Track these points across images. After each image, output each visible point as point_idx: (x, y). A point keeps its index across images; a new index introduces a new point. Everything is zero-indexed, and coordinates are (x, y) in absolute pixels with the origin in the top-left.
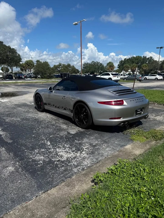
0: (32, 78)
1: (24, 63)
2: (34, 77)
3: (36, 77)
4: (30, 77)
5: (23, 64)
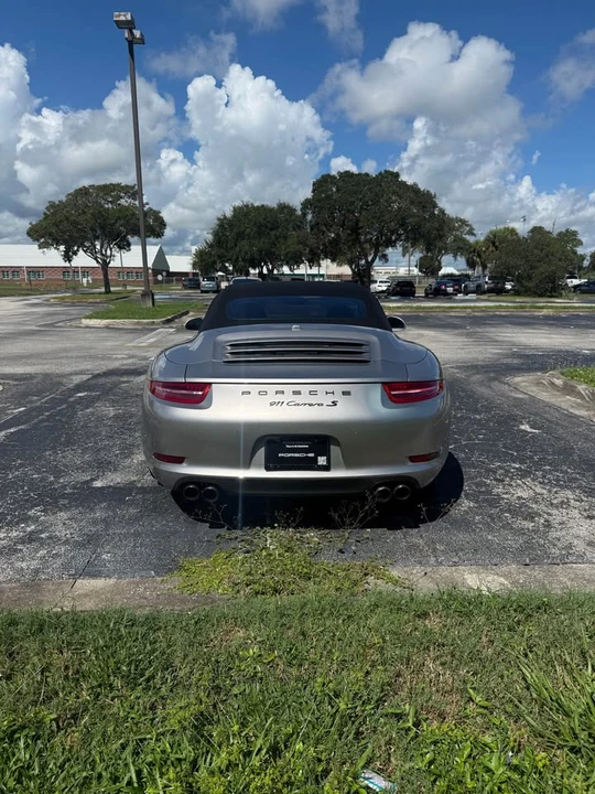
0: (484, 293)
1: (482, 239)
2: (490, 291)
3: (498, 291)
4: (479, 290)
5: (477, 242)
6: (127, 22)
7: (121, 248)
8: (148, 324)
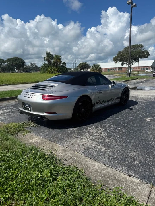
6: (130, 2)
7: (137, 61)
8: (119, 82)
